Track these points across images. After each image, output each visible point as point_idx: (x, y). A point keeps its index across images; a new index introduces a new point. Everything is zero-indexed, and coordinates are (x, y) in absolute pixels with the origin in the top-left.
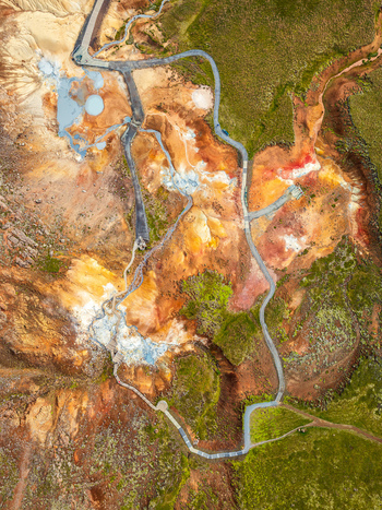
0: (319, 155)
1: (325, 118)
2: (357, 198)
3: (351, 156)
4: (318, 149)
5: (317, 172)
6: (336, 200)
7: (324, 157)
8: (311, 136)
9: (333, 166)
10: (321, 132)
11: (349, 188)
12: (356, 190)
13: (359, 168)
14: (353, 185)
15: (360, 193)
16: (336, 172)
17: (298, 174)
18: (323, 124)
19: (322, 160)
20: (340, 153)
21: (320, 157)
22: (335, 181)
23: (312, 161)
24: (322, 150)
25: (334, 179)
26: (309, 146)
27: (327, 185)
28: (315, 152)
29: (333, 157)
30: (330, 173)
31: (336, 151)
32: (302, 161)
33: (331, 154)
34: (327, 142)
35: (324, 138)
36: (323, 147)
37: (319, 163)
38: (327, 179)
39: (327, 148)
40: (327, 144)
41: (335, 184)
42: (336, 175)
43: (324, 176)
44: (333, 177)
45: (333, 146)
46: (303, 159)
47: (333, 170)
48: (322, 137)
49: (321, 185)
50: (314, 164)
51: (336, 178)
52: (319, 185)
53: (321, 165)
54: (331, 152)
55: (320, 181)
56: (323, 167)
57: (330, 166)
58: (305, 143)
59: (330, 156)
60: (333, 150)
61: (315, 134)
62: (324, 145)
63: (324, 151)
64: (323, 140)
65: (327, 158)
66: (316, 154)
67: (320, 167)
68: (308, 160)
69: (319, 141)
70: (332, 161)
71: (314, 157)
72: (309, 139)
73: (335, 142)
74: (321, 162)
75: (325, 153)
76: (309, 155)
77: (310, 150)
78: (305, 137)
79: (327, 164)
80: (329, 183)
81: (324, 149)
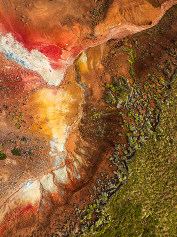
0: (77, 67)
1: (144, 33)
2: (50, 186)
3: (113, 119)
4: (84, 59)
6: (16, 152)
7: (78, 78)
9: (75, 106)
10: (116, 44)
11: (59, 160)
12: (62, 175)
13: (103, 150)
14: (68, 163)
15: (61, 186)
16: (69, 118)
17: (8, 49)
18: (132, 39)
19: (72, 78)
20: (105, 96)
21: (73, 72)
22: (50, 126)
23: (55, 62)
24: (88, 65)
25: (51, 122)
26: (80, 41)
27: (31, 117)
28: (76, 58)
29: (89, 93)
30: (58, 107)
31: (103, 88)
32: (39, 40)
33: (92, 86)
34: (106, 64)
35: (110, 56)
36: (94, 64)
37: (63, 77)
38: (43, 109)
39: (97, 71)
40: (105, 67)
41: (46, 130)
42: (64, 121)
43: (45, 101)
44: (55, 119)
45: (108, 77)
46: (45, 40)
47: (68, 111)
48: (110, 51)
49: (23, 107)
50: (52, 70)
51: (58, 124)
52: (20, 102)
53: (62, 84)
54: (95, 82)
55: (29, 99)
56: (61, 89)
57: (72, 100)
58: (78, 28)
59: (87, 86)
60: (101, 83)
61: (105, 37)
62: (98, 64)
63: (88, 71)
64: (106, 55)
65: (82, 85)
66: (75, 62)
67: (57, 83)
68: (51, 52)
69: (100, 51)
70: (83, 96)
71: (65, 62)
72: (90, 32)
73: (116, 76)
74: (66, 80)
75: (86, 75)
76: (63, 51)
77: (73, 48)
78: (88, 22)
79: (72, 93)
80: (38, 118)
81: (92, 67)
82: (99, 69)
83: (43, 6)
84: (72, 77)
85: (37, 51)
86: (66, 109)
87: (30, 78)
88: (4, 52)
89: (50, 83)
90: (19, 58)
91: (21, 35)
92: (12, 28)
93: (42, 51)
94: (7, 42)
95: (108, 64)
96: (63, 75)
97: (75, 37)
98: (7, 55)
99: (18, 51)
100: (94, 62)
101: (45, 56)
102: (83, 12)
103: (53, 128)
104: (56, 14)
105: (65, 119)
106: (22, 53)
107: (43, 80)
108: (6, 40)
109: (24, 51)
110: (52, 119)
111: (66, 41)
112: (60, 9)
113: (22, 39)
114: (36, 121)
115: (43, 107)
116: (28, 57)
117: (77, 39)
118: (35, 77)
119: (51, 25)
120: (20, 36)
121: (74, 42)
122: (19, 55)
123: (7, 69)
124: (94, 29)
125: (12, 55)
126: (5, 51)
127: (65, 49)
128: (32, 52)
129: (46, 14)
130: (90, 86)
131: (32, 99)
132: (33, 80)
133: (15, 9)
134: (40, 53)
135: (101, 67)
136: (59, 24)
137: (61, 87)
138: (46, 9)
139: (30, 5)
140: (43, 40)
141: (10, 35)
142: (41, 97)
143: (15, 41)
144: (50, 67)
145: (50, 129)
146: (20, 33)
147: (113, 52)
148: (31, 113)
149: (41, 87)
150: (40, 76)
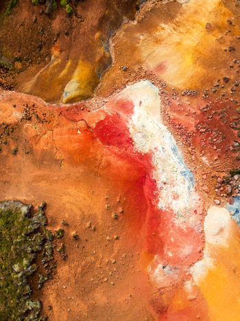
0: (93, 84)
4: (72, 89)
5: (167, 94)
7: (105, 64)
8: (17, 115)
9: (147, 26)
10: (3, 75)
16: (169, 13)
17: (182, 186)
19: (115, 73)
21: (104, 83)
22: (213, 16)
23: (121, 113)
24: (73, 72)
25: (204, 21)
26: (55, 123)
27: (232, 49)
28: (83, 102)
29: (107, 26)
30: (176, 37)
31: (79, 10)
32: (120, 163)
33: (93, 31)
34: (43, 50)
35: (27, 60)
36: (62, 66)
37: (128, 87)
38: (201, 49)
39: (67, 50)
40: (49, 48)
41: (224, 14)
42: (181, 14)
43: (189, 60)
44: (194, 22)
45: (57, 24)
46: (109, 157)
47: (163, 25)
48: (21, 71)
49: (232, 77)
50: (136, 103)
51: (196, 12)
52: (229, 89)
53: (138, 77)
54: (84, 34)
55: (212, 83)
56: (145, 68)
57: (142, 38)
58: (42, 143)
59: (101, 39)
60: (75, 24)
61: (10, 100)
62: (56, 63)
63: (80, 62)
64: (32, 68)
65: (107, 49)
66: (89, 97)
67: (144, 84)
68: (115, 132)
69: (36, 84)
70: (120, 34)
71: (105, 108)
72: (27, 125)
73: (43, 12)
74: (125, 77)
75: (89, 58)
76: (94, 125)
77: (74, 121)
78: (17, 140)
79: (134, 49)
80: (221, 41)
81: (69, 64)
82: (61, 51)
83: (68, 206)
84: (113, 75)
85: (137, 146)
86: (163, 29)
87: (182, 118)
88: (192, 189)
89: (156, 89)
90: (176, 159)
91: (143, 190)
92: (148, 214)
93: (130, 141)
94: (176, 197)
95: (41, 47)
96: (125, 90)
97: (57, 134)
98: (191, 179)
99: (169, 169)
100: (60, 71)
101: (131, 130)
102: (12, 159)
103: (210, 9)
104: (57, 181)
105: (179, 16)
106: (164, 161)
107: (163, 102)
108: (174, 202)
109: (158, 161)
110: (201, 24)
111: (76, 137)
112: (43, 184)
113: (148, 183)
114: (229, 38)
115: (200, 53)
116: (160, 148)
117: (55, 130)
118: (173, 115)
119: (81, 169)
120: (146, 190)
121: (65, 128)
122: (171, 162)
123: (210, 159)
124: (17, 124)
125: (183, 173)
126: (189, 188)
127: (89, 127)
128: (146, 151)
129: (72, 190)
130: (97, 35)
131: (206, 81)
132: (179, 112)
133: (117, 238)
134: (135, 139)
135: (55, 53)
136: (65, 166)
137: (143, 74)
138: (65, 199)
139: (88, 225)
140: (113, 159)
141: (161, 205)
142: (190, 74)
143: (161, 188)
144: (137, 109)
145: (216, 12)
146: (142, 195)
147: (18, 65)
148: (226, 56)
149: (175, 92)
150: (163, 112)
